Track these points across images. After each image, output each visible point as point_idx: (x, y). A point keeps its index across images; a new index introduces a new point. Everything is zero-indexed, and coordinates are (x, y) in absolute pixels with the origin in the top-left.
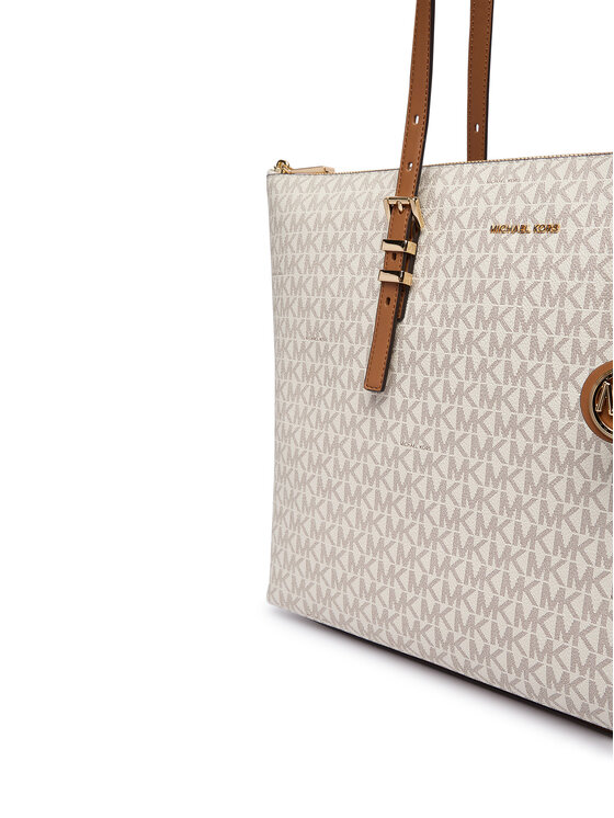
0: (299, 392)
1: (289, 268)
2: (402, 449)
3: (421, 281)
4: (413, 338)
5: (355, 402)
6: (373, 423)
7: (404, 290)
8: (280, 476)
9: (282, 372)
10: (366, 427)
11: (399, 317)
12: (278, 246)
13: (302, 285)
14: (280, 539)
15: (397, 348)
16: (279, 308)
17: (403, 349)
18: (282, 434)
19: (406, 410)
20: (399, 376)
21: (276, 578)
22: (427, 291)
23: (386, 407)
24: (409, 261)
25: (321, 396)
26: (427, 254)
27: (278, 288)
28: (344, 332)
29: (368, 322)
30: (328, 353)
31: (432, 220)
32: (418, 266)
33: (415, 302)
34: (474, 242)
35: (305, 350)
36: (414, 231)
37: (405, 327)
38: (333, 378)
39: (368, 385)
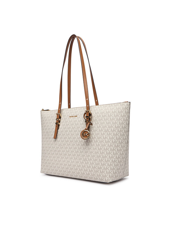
0: (45, 141)
1: (44, 124)
2: (59, 146)
3: (61, 124)
4: (60, 131)
5: (53, 141)
6: (55, 143)
7: (59, 125)
8: (42, 153)
9: (43, 138)
10: (54, 144)
11: (58, 129)
12: (42, 121)
13: (45, 126)
14: (42, 163)
15: (58, 133)
16: (42, 130)
17: (59, 133)
18: (43, 147)
19: (59, 141)
20: (58, 137)
21: (42, 169)
22: (62, 125)
23: (57, 141)
24: (59, 121)
25: (48, 141)
26: (62, 120)
27: (42, 127)
28: (51, 132)
29: (54, 130)
30: (49, 135)
31: (62, 116)
32: (61, 122)
33: (60, 127)
34: (67, 119)
35: (46, 135)
36: (60, 118)
37: (59, 130)
38: (50, 138)
39: (54, 138)
